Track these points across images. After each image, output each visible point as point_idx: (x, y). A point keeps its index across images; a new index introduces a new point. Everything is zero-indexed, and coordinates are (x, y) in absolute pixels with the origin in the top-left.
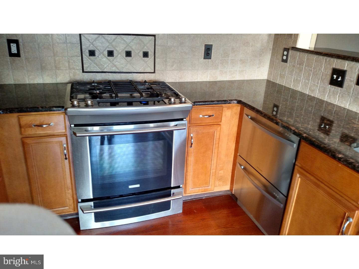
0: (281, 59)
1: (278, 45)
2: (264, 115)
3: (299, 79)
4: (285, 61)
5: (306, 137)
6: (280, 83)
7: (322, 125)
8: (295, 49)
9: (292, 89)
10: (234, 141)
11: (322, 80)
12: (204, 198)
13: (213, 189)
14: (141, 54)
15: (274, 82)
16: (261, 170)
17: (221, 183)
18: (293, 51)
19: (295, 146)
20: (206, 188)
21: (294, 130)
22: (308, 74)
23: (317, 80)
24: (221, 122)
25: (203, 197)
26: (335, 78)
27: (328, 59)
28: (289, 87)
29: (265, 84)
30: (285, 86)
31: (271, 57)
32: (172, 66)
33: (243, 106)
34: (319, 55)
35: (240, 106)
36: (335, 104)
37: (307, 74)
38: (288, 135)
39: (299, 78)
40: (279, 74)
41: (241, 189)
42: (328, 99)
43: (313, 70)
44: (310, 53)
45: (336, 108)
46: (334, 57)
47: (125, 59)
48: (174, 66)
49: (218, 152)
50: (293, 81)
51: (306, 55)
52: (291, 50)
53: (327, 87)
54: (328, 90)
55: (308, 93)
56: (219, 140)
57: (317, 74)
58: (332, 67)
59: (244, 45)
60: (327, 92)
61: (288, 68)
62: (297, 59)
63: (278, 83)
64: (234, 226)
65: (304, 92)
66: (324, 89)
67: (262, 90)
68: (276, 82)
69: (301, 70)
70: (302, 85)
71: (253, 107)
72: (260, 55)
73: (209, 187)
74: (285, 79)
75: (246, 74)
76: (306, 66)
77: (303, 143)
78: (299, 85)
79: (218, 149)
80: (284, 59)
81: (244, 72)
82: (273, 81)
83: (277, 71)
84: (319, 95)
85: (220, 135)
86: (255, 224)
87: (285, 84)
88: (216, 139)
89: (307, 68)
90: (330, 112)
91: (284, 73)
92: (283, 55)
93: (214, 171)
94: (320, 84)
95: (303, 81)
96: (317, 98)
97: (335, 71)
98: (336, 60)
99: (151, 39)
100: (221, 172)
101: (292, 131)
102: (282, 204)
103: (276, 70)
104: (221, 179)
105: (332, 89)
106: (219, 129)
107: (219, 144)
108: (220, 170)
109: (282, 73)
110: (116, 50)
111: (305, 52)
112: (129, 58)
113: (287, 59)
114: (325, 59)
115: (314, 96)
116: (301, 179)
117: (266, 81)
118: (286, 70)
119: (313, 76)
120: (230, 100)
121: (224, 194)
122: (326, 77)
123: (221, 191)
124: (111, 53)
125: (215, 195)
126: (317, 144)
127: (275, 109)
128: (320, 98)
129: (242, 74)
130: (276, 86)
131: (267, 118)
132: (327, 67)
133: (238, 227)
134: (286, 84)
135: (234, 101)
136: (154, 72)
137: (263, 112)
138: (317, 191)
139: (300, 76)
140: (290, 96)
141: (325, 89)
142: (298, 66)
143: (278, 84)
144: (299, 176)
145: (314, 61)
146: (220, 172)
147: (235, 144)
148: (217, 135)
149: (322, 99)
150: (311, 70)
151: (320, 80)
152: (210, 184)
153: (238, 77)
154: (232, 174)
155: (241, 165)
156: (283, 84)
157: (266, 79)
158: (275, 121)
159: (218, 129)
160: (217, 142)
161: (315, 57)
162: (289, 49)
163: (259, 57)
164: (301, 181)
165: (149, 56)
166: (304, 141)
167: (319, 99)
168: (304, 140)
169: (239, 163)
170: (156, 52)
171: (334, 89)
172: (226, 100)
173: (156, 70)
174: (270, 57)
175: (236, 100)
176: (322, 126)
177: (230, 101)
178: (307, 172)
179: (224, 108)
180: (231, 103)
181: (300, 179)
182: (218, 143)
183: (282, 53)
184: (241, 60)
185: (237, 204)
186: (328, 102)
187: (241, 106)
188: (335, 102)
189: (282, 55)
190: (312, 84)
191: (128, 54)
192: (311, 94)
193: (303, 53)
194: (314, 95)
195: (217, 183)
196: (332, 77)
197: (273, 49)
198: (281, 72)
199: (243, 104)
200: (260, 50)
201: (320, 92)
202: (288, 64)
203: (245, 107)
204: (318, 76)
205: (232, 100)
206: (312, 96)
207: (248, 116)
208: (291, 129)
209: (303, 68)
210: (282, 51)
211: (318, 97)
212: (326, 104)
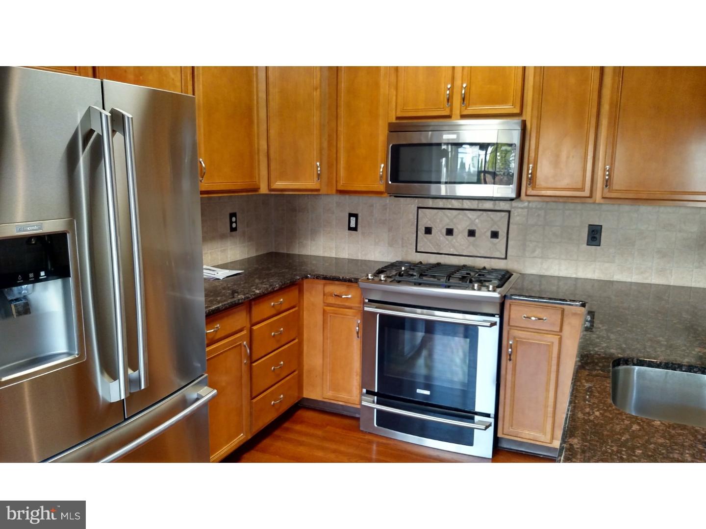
14: (489, 234)
24: (561, 332)
32: (534, 251)
47: (467, 239)
48: (537, 252)
49: (559, 380)
56: (559, 361)
75: (672, 275)
79: (557, 375)
81: (666, 272)
99: (503, 215)
107: (558, 366)
110: (457, 228)
112: (472, 239)
120: (571, 300)
124: (450, 232)
129: (662, 275)
135: (578, 303)
136: (506, 258)
160: (554, 362)
163: (698, 250)
165: (499, 237)
170: (510, 232)
172: (564, 300)
173: (508, 255)
177: (571, 302)
182: (556, 364)
184: (659, 252)
191: (472, 233)
200: (699, 237)
205: (574, 301)
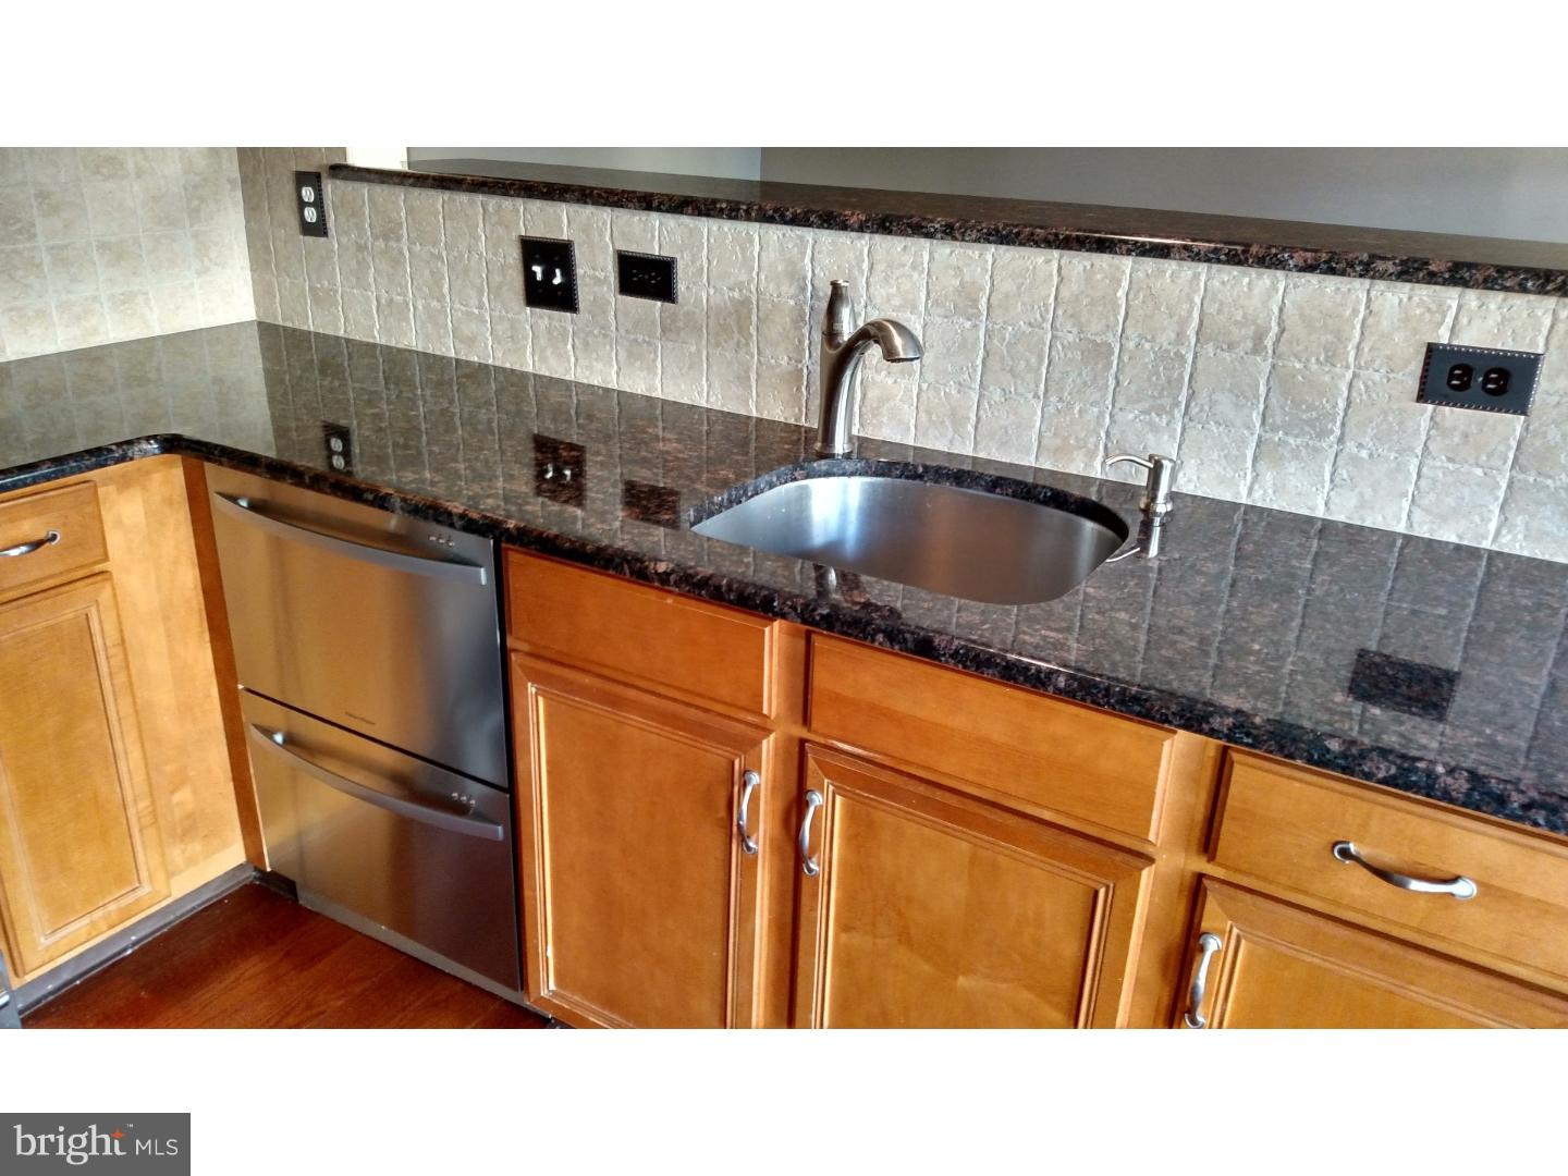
0: (294, 223)
1: (263, 160)
2: (310, 478)
3: (400, 298)
4: (318, 229)
5: (518, 529)
6: (321, 331)
7: (546, 471)
8: (345, 172)
9: (381, 346)
10: (203, 632)
11: (495, 292)
12: (129, 952)
13: (165, 892)
15: (294, 330)
16: (368, 722)
17: (196, 847)
18: (338, 182)
19: (484, 576)
20: (131, 899)
21: (462, 516)
22: (432, 273)
23: (473, 293)
24: (106, 558)
25: (125, 950)
26: (539, 277)
27: (493, 202)
28: (364, 339)
29: (257, 342)
30: (346, 336)
31: (248, 222)
33: (197, 457)
34: (453, 189)
35: (180, 464)
36: (567, 378)
37: (427, 272)
38: (441, 541)
39: (399, 294)
40: (307, 288)
41: (300, 835)
42: (537, 364)
43: (444, 254)
44: (413, 185)
45: (577, 394)
46: (512, 193)
49: (139, 708)
50: (377, 311)
51: (399, 196)
52: (329, 181)
53: (521, 317)
54: (528, 327)
55: (456, 353)
56: (125, 650)
57: (466, 271)
58: (514, 235)
59: (99, 173)
60: (526, 338)
61: (336, 258)
62: (364, 213)
63: (312, 329)
64: (323, 1008)
65: (438, 353)
66: (512, 327)
67: (250, 370)
68: (305, 328)
69: (397, 262)
70: (418, 323)
71: (247, 452)
72: (194, 214)
73: (139, 893)
74: (340, 308)
75: (151, 309)
76: (411, 242)
77: (515, 558)
78: (408, 323)
79: (133, 695)
80: (309, 220)
81: (136, 301)
82: (289, 324)
83: (296, 278)
84: (499, 354)
85: (120, 623)
86: (405, 954)
87: (345, 331)
88: (106, 649)
89: (418, 248)
90: (558, 413)
91: (326, 283)
92: (302, 205)
93: (143, 804)
94: (491, 310)
95: (420, 308)
96: (495, 367)
97: (534, 250)
98: (520, 203)
100: (184, 796)
101: (455, 519)
102: (499, 825)
103: (288, 276)
104: (191, 828)
105: (539, 322)
106: (105, 595)
107: (127, 667)
108: (173, 792)
109: (319, 286)
111: (395, 184)
113: (324, 220)
114: (479, 204)
115: (482, 361)
116: (544, 697)
117: (256, 328)
118: (334, 269)
119: (453, 278)
120: (119, 445)
121: (222, 892)
122: (504, 276)
123: (206, 884)
125: (178, 914)
126: (567, 545)
127: (337, 444)
128: (508, 366)
129: (129, 312)
130: (310, 341)
131: (328, 490)
132: (495, 235)
133: (340, 1003)
134: (349, 330)
135: (145, 446)
137: (302, 469)
138: (620, 722)
139: (400, 285)
140: (385, 378)
141: (513, 325)
142: (381, 244)
143: (317, 334)
144: (534, 690)
145: (440, 217)
146: (177, 797)
147: (209, 645)
148: (104, 631)
149: (517, 367)
150: (440, 257)
151: (486, 294)
152: (144, 874)
153: (113, 330)
154: (235, 788)
155: (268, 733)
156: (337, 329)
157: (255, 318)
158: (371, 497)
159: (100, 600)
160: (117, 661)
161: (439, 199)
162: (318, 176)
163: (192, 226)
164: (547, 707)
166: (516, 547)
167: (504, 369)
168: (514, 544)
169: (256, 726)
171: (546, 320)
172: (99, 449)
174: (241, 216)
175: (154, 437)
176: (550, 475)
177: (125, 447)
178: (561, 664)
179: (99, 489)
180: (130, 454)
181: (541, 699)
182: (123, 664)
183: (294, 196)
184: (104, 247)
185: (302, 908)
186: (541, 377)
187: (183, 460)
188: (568, 371)
189: (294, 204)
190: (460, 314)
192: (466, 355)
193: (385, 187)
194: (479, 358)
195: (176, 854)
196: (529, 275)
197: (244, 182)
198: (314, 277)
199: (193, 450)
200: (186, 189)
201: (499, 343)
202: (333, 241)
203: (209, 460)
204: (471, 274)
205: (130, 443)
206: (474, 362)
207: (234, 499)
208: (450, 514)
209: (401, 252)
210: (290, 187)
211: (498, 363)
212: (535, 385)
